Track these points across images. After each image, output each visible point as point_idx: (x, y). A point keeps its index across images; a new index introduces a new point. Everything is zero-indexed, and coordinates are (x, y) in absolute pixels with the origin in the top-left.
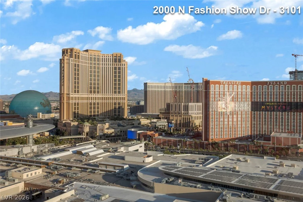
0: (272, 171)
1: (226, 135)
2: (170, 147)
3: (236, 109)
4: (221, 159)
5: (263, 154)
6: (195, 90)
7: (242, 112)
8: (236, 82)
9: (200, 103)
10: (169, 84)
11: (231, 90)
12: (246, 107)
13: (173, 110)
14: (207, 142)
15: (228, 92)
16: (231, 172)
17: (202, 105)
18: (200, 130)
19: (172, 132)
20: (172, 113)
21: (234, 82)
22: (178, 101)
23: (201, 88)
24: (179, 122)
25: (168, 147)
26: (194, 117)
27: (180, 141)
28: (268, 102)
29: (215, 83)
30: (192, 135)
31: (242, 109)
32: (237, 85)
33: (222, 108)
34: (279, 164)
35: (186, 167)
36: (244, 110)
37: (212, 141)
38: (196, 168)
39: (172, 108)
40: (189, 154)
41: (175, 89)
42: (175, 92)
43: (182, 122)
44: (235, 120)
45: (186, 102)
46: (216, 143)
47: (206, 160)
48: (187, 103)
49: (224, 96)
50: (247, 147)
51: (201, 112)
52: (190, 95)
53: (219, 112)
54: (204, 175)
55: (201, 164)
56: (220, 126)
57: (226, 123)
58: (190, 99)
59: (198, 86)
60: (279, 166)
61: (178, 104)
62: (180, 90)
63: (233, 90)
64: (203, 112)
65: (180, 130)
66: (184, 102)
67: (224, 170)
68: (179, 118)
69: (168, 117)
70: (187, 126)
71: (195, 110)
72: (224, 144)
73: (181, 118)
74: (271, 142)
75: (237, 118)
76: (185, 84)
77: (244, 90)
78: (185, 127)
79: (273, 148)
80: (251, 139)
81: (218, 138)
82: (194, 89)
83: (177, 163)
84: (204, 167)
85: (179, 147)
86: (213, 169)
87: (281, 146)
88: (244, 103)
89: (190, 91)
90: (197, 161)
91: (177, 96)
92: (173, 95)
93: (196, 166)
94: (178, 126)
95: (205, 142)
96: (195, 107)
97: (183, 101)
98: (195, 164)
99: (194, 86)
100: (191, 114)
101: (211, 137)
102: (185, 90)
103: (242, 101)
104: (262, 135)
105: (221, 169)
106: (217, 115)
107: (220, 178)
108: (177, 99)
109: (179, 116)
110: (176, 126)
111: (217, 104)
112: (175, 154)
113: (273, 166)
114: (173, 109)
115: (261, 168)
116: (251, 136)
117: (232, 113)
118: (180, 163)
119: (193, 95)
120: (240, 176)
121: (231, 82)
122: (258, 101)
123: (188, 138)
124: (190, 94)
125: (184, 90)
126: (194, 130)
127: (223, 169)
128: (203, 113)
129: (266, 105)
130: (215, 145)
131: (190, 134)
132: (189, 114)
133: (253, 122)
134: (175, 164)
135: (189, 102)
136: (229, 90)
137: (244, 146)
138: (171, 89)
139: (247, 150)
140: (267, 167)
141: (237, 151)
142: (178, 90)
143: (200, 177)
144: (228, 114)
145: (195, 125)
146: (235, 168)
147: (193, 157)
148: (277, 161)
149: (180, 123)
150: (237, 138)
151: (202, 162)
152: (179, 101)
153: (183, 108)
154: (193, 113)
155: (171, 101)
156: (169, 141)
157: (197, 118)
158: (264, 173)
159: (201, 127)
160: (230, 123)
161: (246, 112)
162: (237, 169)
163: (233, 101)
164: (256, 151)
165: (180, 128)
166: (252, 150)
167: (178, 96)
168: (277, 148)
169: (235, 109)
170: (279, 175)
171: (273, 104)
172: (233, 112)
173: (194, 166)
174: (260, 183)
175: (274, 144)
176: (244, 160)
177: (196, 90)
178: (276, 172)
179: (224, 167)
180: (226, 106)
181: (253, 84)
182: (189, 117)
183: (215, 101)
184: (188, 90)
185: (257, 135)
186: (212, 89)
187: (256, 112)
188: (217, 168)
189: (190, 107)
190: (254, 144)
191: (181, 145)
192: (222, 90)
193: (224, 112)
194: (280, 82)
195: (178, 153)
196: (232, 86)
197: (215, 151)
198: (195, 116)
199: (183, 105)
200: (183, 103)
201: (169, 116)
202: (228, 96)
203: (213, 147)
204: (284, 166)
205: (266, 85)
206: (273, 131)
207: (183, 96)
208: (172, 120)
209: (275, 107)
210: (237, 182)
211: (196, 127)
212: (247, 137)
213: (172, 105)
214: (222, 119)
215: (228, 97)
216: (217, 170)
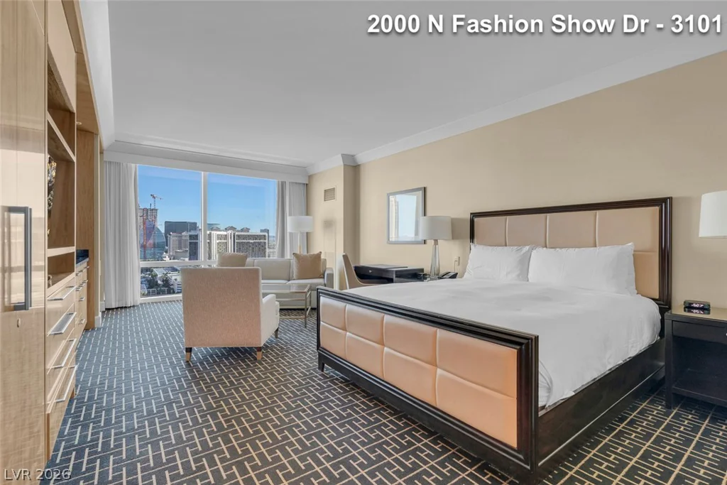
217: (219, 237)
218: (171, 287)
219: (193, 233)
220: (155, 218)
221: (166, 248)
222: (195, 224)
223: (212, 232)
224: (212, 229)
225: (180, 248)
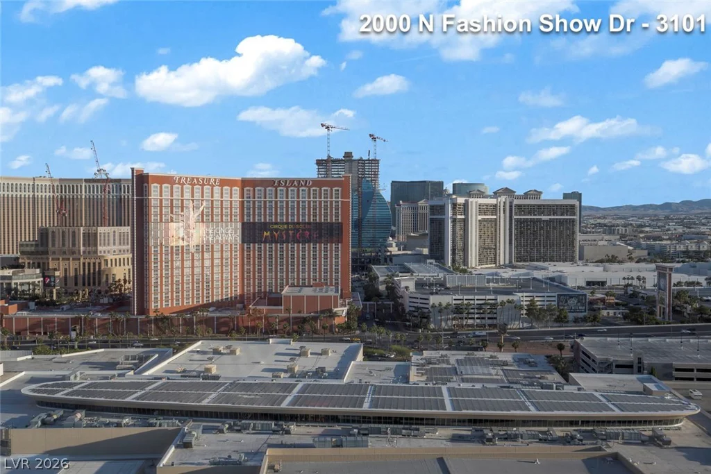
0: (286, 368)
1: (188, 299)
2: (51, 337)
3: (210, 239)
4: (177, 352)
5: (266, 333)
6: (113, 197)
7: (222, 246)
8: (210, 179)
9: (125, 226)
10: (46, 180)
11: (197, 196)
12: (231, 234)
13: (57, 246)
14: (143, 317)
15: (191, 201)
16: (201, 380)
17: (129, 231)
18: (127, 291)
19: (55, 298)
20: (54, 253)
21: (204, 179)
22: (70, 223)
23: (128, 192)
24: (72, 274)
25: (46, 338)
26: (111, 260)
27: (76, 321)
28: (276, 223)
29: (162, 180)
30: (106, 305)
31: (222, 238)
32: (210, 185)
33: (179, 238)
34: (298, 352)
35: (94, 381)
36: (227, 241)
37: (155, 314)
38: (120, 381)
39: (53, 241)
40: (101, 348)
41: (61, 192)
42: (62, 200)
43: (82, 273)
44: (207, 263)
45: (90, 226)
46: (166, 318)
47: (142, 359)
48: (94, 228)
49: (182, 211)
50: (233, 321)
51: (129, 247)
52: (99, 209)
53: (172, 247)
54: (139, 394)
55: (132, 369)
56: (175, 279)
57: (187, 271)
58: (99, 218)
59: (120, 186)
60: (299, 355)
61: (69, 229)
62: (75, 197)
63: (203, 197)
64: (134, 248)
65: (77, 293)
66: (86, 224)
67: (186, 376)
68: (73, 265)
69: (44, 263)
70: (94, 284)
71: (114, 244)
72: (184, 319)
73: (78, 264)
74: (283, 308)
75: (212, 259)
76: (87, 181)
77: (226, 197)
78: (89, 285)
79: (287, 320)
80: (242, 302)
81: (170, 306)
82: (109, 192)
83: (71, 374)
84: (138, 376)
85: (73, 335)
86: (160, 379)
87: (302, 315)
88: (227, 226)
89: (101, 199)
90: (122, 364)
91: (68, 209)
92: (56, 209)
93: (120, 375)
94: (71, 283)
95: (140, 317)
96: (114, 236)
97: (81, 224)
98: (116, 372)
99: (111, 186)
100: (102, 254)
101: (153, 306)
102: (88, 197)
103: (222, 221)
104: (265, 292)
105: (177, 376)
106: (167, 255)
107: (176, 397)
108: (68, 218)
109: (74, 259)
110: (66, 284)
111: (167, 229)
112: (63, 353)
113: (288, 358)
114: (57, 243)
115: (264, 364)
116: (242, 296)
117: (201, 249)
118: (78, 373)
119: (107, 208)
120: (221, 386)
121: (198, 179)
122: (256, 221)
123: (98, 312)
124: (99, 207)
125: (85, 196)
126: (112, 291)
127: (182, 376)
128: (134, 251)
129: (272, 230)
130: (163, 323)
131: (101, 301)
132: (99, 254)
133: (246, 267)
134: (64, 376)
135: (98, 226)
136: (193, 197)
137: (228, 319)
138: (51, 194)
139: (233, 329)
140: (276, 361)
141: (214, 333)
142: (69, 194)
143: (129, 399)
144: (192, 250)
145: (114, 278)
146: (208, 370)
147: (111, 356)
148: (295, 345)
149: (76, 277)
150: (212, 304)
151: (134, 364)
152: (72, 222)
153: (84, 240)
154: (109, 252)
155: (52, 223)
156: (47, 321)
157: (119, 262)
158: (270, 375)
159: (129, 283)
160: (198, 271)
161: (231, 245)
162: (214, 372)
163: (203, 221)
164: (253, 330)
165: (76, 288)
166: (245, 327)
167: (69, 211)
168: (295, 318)
169: (208, 239)
170: (299, 375)
171: (286, 226)
172: (203, 246)
173: (113, 376)
174: (261, 396)
175: (287, 310)
176: (228, 351)
177: (116, 196)
178: (294, 368)
179: (184, 371)
180: (188, 234)
181: (245, 183)
182: (98, 261)
183: (161, 221)
184: (95, 197)
185: (254, 294)
186: (154, 195)
187: (251, 244)
188: (168, 374)
189: (100, 236)
190: (249, 315)
191: (81, 329)
192: (178, 196)
193: (183, 247)
194: (299, 181)
195: (72, 349)
196: (200, 187)
197: (164, 337)
198: (114, 257)
199: (82, 232)
200: (82, 228)
201: (46, 261)
202: (191, 209)
203: (158, 327)
204: (309, 356)
205: (272, 186)
206: (287, 284)
207: (83, 209)
208: (55, 270)
209: (291, 232)
210: (215, 400)
211: (117, 284)
212: (233, 299)
213: (53, 232)
214: (179, 264)
215: (192, 212)
216: (168, 379)
217: (483, 209)
218: (400, 301)
219: (436, 202)
220: (376, 175)
221: (393, 228)
222: (440, 184)
223: (471, 200)
224: (470, 195)
225: (415, 230)
